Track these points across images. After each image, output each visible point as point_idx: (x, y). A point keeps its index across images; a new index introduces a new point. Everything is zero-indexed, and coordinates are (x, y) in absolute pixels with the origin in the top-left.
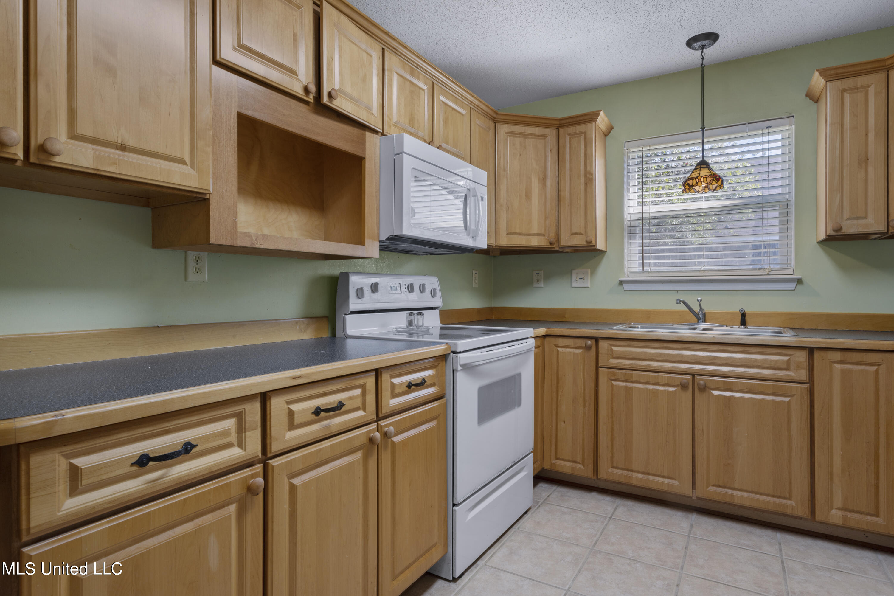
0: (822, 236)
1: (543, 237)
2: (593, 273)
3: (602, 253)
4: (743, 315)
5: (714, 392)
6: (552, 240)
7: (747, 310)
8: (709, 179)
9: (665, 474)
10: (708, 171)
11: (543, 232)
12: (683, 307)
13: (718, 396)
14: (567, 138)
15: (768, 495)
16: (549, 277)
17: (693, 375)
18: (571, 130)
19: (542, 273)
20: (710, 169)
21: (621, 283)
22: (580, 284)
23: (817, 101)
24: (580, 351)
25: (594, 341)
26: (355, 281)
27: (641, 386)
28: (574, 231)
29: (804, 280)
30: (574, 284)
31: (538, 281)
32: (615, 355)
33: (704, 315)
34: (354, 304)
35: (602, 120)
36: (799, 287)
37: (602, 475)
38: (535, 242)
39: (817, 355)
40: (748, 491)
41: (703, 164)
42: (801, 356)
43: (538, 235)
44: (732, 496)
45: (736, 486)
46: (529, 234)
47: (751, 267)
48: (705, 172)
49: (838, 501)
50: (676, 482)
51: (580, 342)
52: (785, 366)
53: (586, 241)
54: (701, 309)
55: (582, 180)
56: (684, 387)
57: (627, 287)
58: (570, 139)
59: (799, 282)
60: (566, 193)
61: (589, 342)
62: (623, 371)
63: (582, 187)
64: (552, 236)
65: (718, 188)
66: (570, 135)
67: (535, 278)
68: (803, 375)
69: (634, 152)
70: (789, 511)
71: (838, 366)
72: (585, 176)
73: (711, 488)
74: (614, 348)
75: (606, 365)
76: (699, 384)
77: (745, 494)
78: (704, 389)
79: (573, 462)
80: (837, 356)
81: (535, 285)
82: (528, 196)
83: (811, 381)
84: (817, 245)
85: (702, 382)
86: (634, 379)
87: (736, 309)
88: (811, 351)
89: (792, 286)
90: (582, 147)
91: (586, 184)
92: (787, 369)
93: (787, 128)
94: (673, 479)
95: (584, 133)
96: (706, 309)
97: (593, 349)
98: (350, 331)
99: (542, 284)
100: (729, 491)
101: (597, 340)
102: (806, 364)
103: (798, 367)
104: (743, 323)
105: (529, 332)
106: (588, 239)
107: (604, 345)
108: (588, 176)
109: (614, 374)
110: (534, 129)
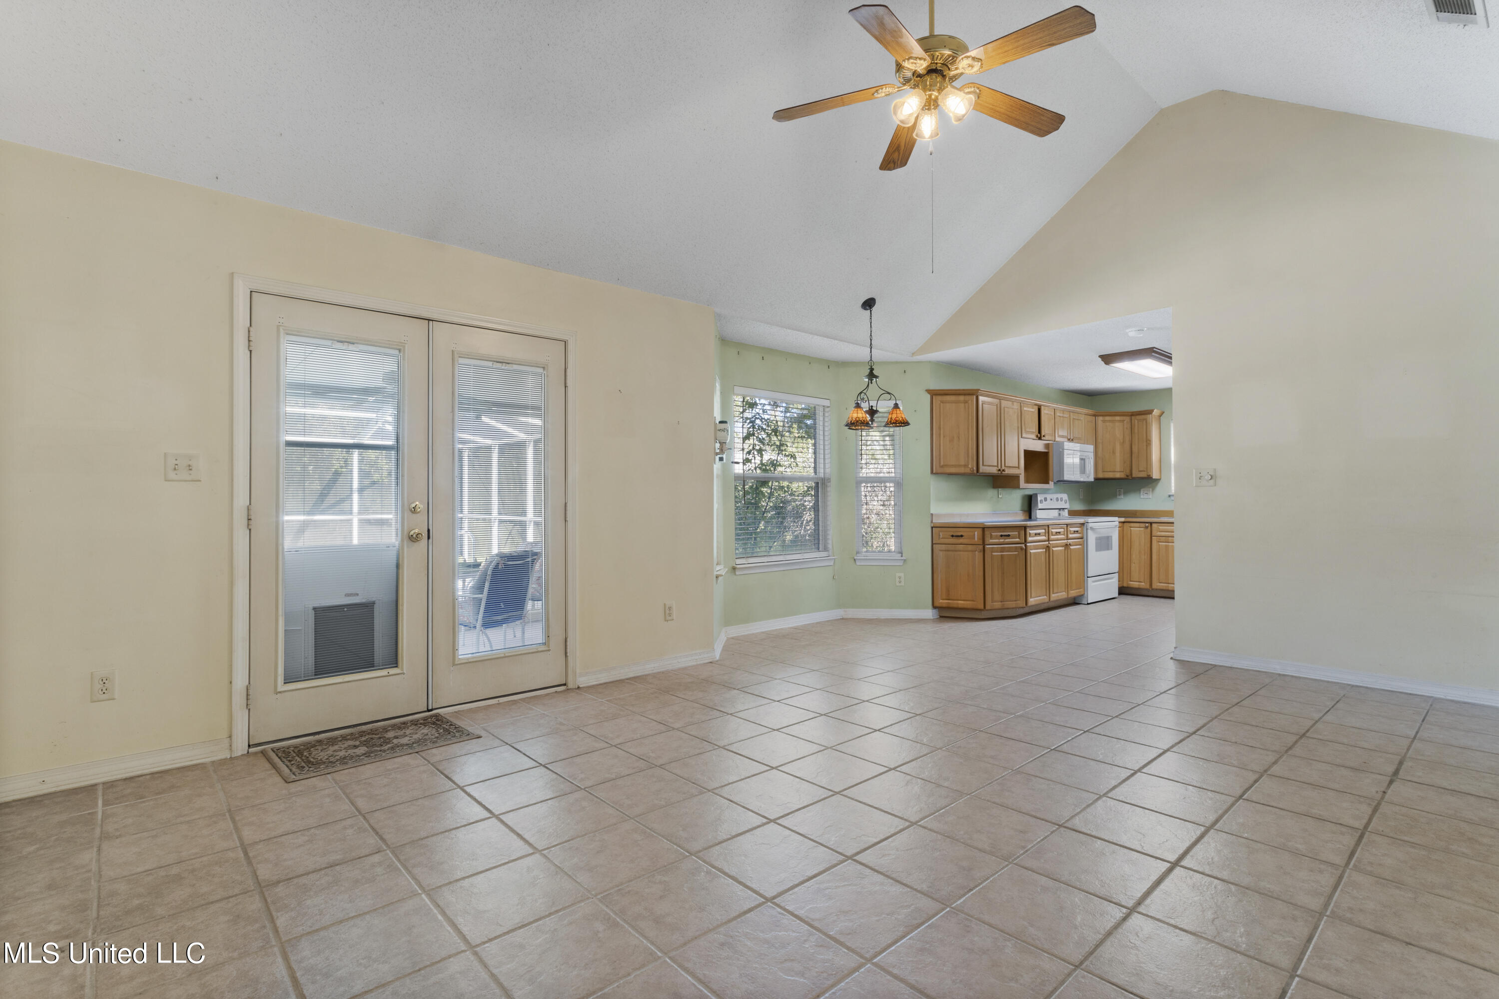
1: (1122, 473)
2: (1153, 490)
3: (1157, 481)
6: (1128, 474)
11: (1122, 470)
14: (1136, 421)
16: (1126, 493)
18: (1138, 417)
19: (1122, 490)
21: (1169, 496)
22: (1146, 496)
24: (1142, 529)
25: (1149, 524)
26: (1040, 498)
28: (1141, 469)
30: (1142, 497)
31: (1120, 495)
32: (1160, 531)
34: (1040, 506)
35: (1156, 412)
37: (1154, 586)
38: (1118, 475)
43: (1120, 472)
46: (1115, 472)
51: (1143, 525)
55: (1145, 444)
57: (1169, 499)
58: (1138, 423)
60: (1135, 449)
61: (1147, 525)
62: (1164, 538)
63: (1145, 447)
64: (1128, 472)
67: (1118, 493)
72: (1147, 441)
74: (1160, 527)
75: (1156, 535)
79: (1139, 582)
81: (1118, 497)
82: (1114, 452)
86: (1170, 541)
90: (1145, 427)
91: (1147, 446)
95: (1146, 420)
97: (1149, 528)
98: (1038, 517)
99: (1122, 497)
101: (1151, 523)
105: (1116, 519)
106: (1148, 474)
107: (1154, 525)
109: (1160, 540)
110: (1118, 418)
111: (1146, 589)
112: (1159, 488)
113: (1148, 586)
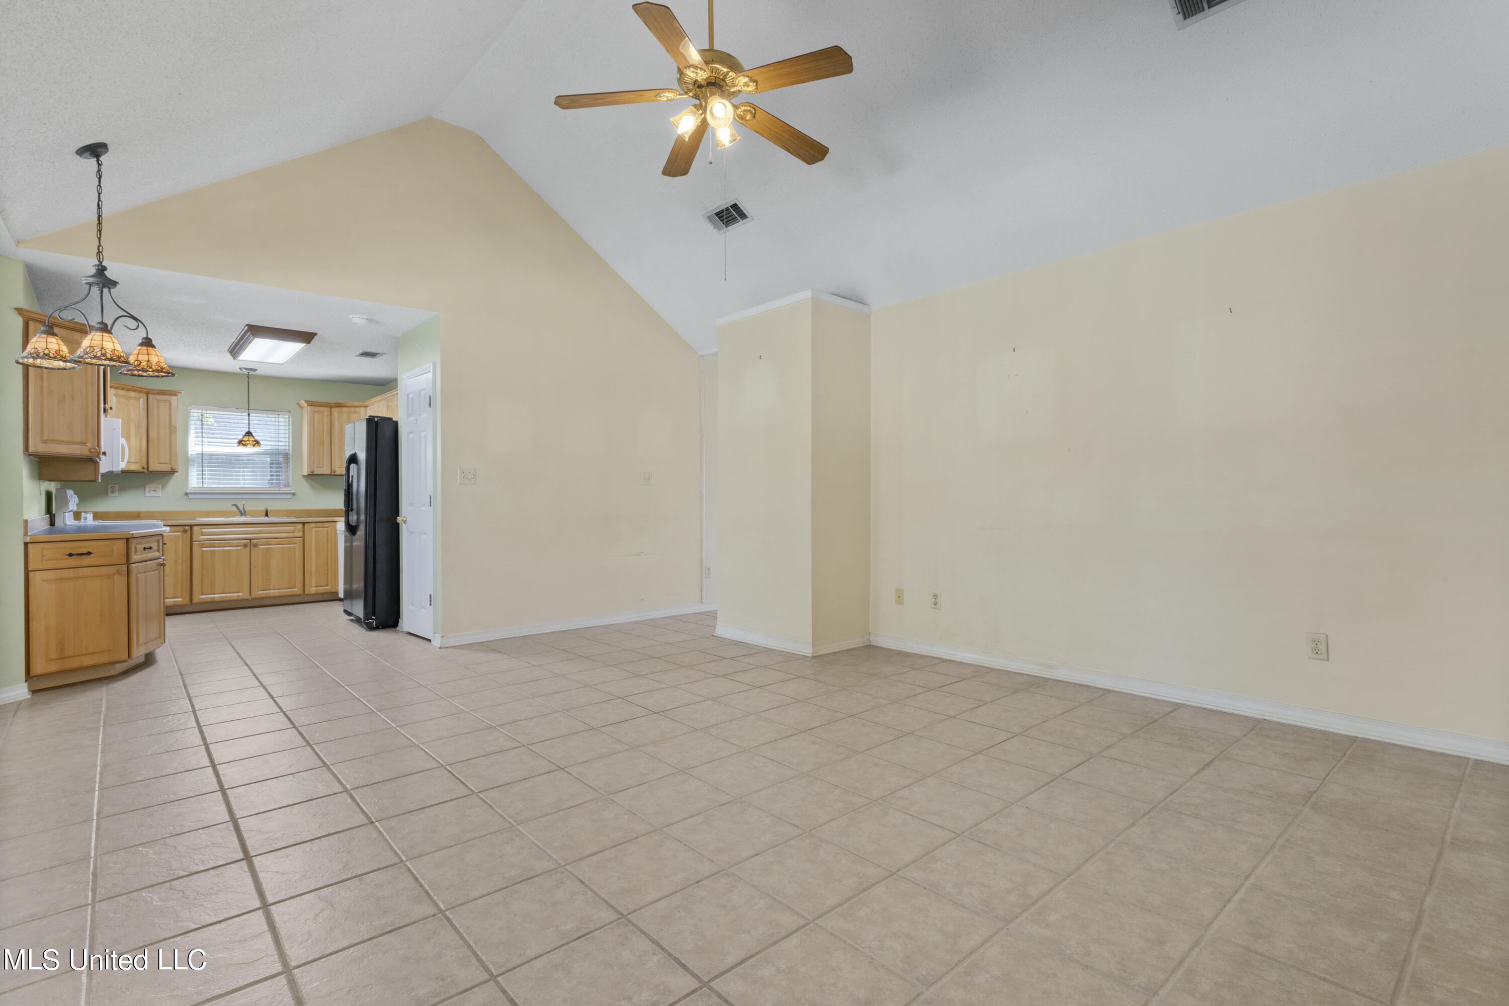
0: (306, 472)
1: (138, 464)
2: (163, 487)
3: (176, 474)
4: (267, 511)
5: (261, 547)
6: (143, 466)
7: (269, 509)
8: (254, 443)
9: (235, 591)
10: (252, 438)
11: (138, 461)
12: (235, 508)
13: (263, 548)
14: (154, 402)
15: (285, 589)
16: (123, 489)
17: (250, 540)
18: (158, 397)
19: (117, 486)
20: (254, 437)
21: (187, 494)
22: (153, 494)
23: (302, 408)
24: (179, 533)
25: (189, 527)
27: (220, 549)
28: (161, 461)
29: (296, 493)
30: (147, 494)
31: (113, 492)
32: (204, 534)
33: (245, 512)
35: (180, 395)
36: (294, 497)
37: (195, 600)
38: (133, 467)
39: (306, 525)
40: (277, 589)
41: (249, 434)
42: (300, 526)
43: (135, 463)
44: (270, 593)
45: (271, 588)
46: (129, 462)
47: (268, 486)
48: (251, 439)
49: (314, 584)
50: (241, 594)
51: (181, 529)
52: (293, 531)
53: (171, 468)
54: (243, 509)
55: (168, 430)
56: (245, 546)
57: (190, 496)
58: (158, 403)
59: (294, 494)
60: (154, 436)
61: (186, 528)
62: (209, 542)
63: (168, 434)
64: (144, 463)
65: (256, 445)
66: (157, 400)
67: (110, 490)
68: (301, 534)
69: (195, 413)
70: (294, 593)
71: (314, 529)
72: (170, 428)
73: (260, 592)
74: (203, 530)
75: (197, 539)
76: (253, 543)
77: (276, 591)
78: (255, 546)
80: (314, 525)
81: (110, 495)
82: (128, 437)
83: (303, 537)
84: (302, 478)
85: (255, 543)
86: (217, 545)
87: (263, 508)
88: (304, 524)
89: (290, 496)
90: (167, 409)
91: (171, 433)
92: (294, 532)
93: (287, 417)
94: (239, 592)
95: (169, 401)
96: (246, 509)
97: (189, 532)
99: (117, 494)
100: (268, 591)
101: (191, 526)
102: (301, 530)
103: (299, 531)
104: (267, 515)
106: (173, 468)
107: (195, 528)
108: (173, 428)
109: (204, 544)
110: (133, 394)
111: (186, 605)
112: (174, 482)
113: (187, 601)
